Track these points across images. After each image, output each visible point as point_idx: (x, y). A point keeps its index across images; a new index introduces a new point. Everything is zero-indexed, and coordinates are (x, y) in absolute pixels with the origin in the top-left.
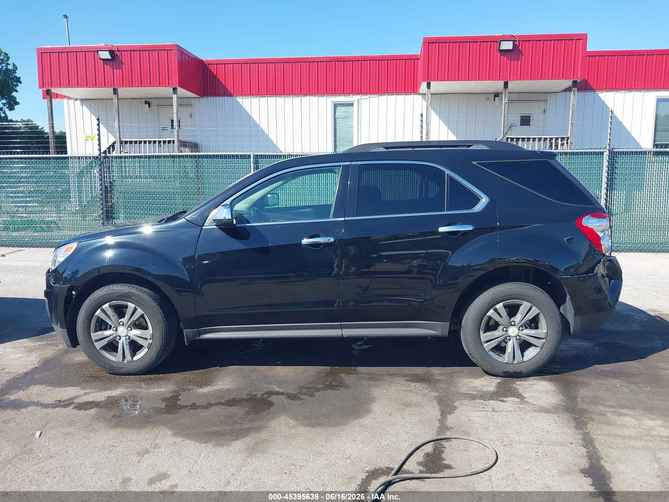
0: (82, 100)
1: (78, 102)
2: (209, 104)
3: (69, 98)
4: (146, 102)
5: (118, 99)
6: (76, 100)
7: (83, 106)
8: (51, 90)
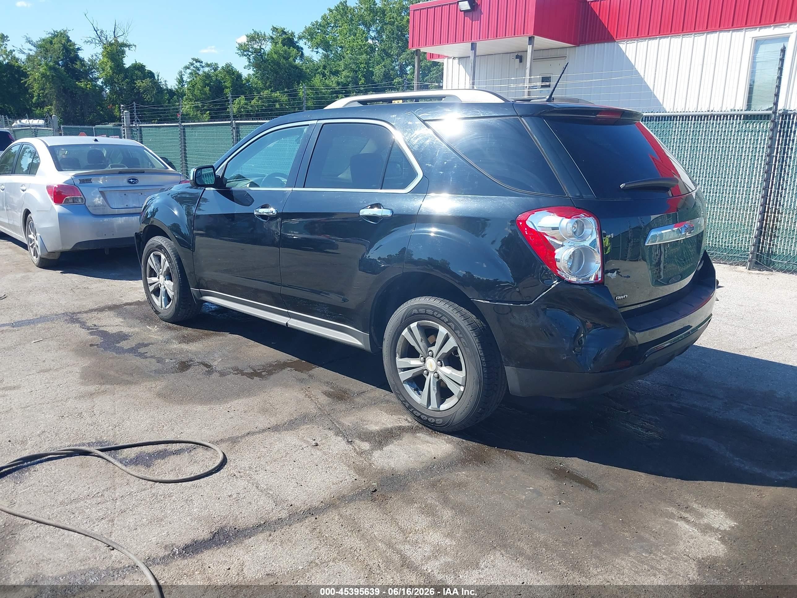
0: (460, 58)
1: (456, 61)
2: (586, 55)
3: (449, 58)
4: (517, 57)
5: (475, 56)
6: (454, 58)
7: (459, 65)
8: (420, 50)
